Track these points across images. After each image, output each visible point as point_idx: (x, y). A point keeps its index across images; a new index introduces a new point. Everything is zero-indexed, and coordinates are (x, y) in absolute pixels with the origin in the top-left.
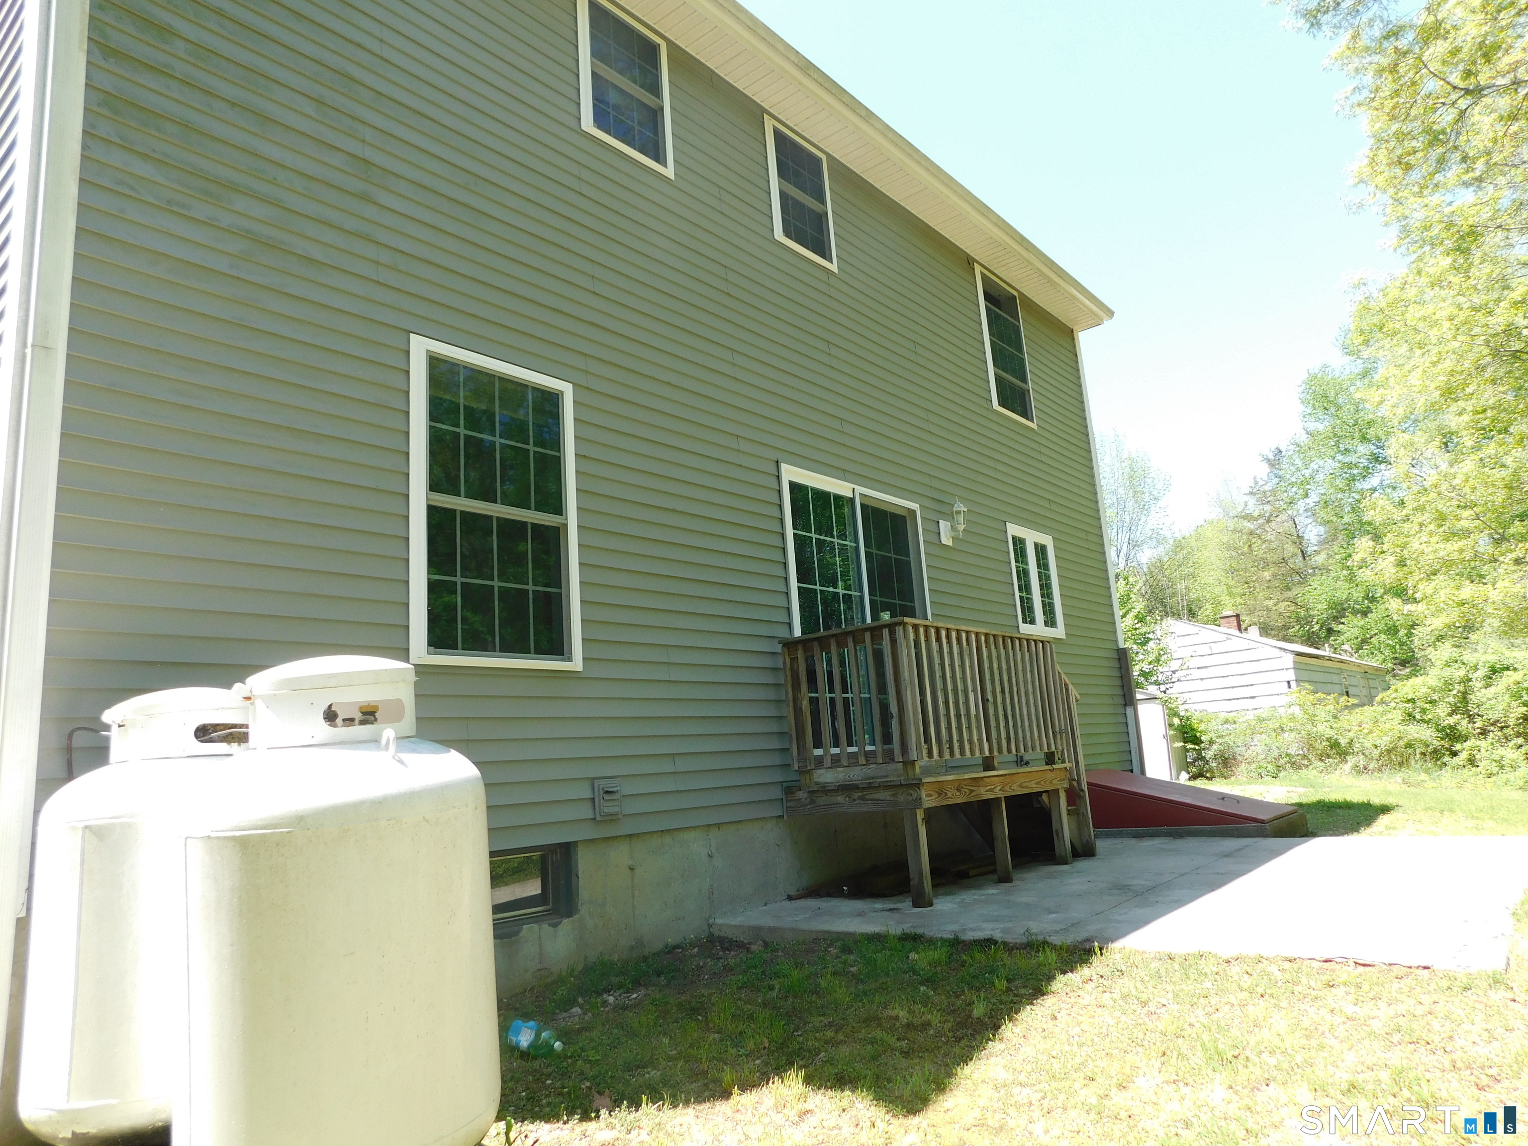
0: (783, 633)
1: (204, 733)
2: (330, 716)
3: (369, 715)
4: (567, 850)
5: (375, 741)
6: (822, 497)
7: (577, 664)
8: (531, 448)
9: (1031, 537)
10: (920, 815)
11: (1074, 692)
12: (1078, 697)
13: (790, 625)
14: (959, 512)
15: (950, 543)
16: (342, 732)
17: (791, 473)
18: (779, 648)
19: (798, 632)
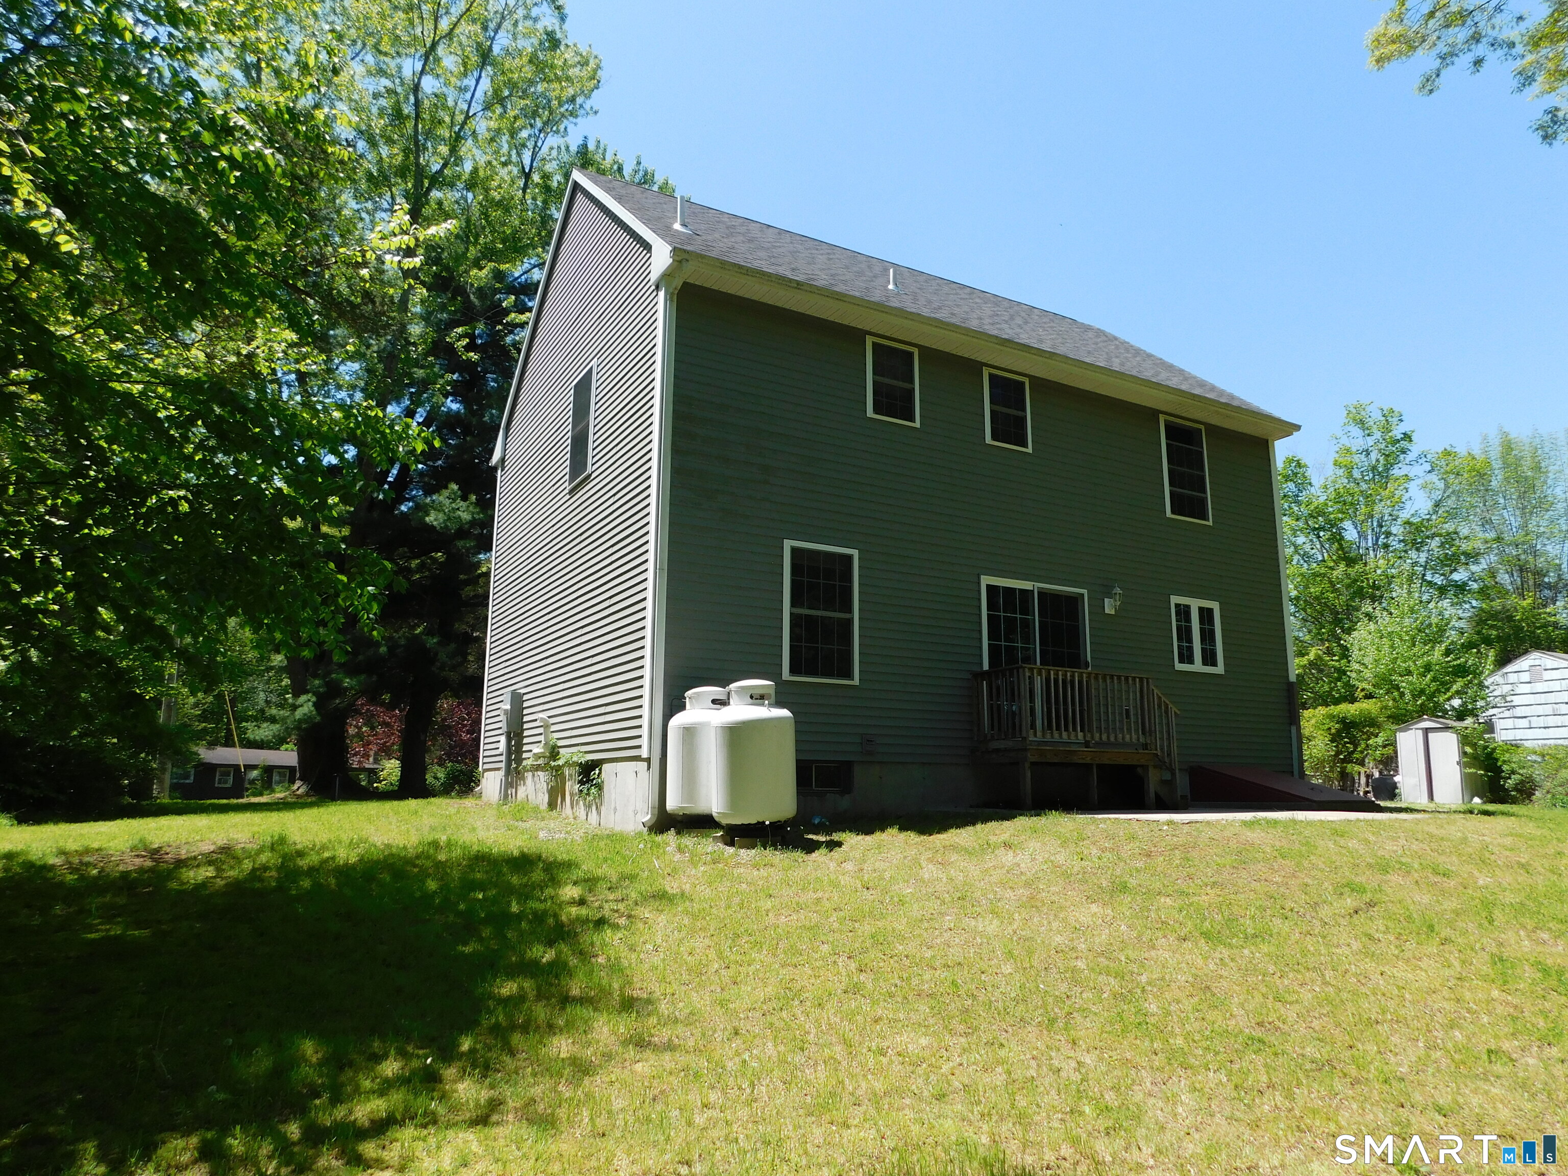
0: (976, 669)
1: (714, 702)
2: (752, 697)
3: (762, 697)
4: (849, 765)
5: (763, 705)
6: (1009, 591)
7: (856, 681)
8: (838, 583)
9: (1195, 604)
10: (1027, 765)
11: (1173, 709)
12: (1178, 712)
13: (981, 664)
14: (1116, 594)
15: (1113, 612)
16: (754, 701)
17: (986, 580)
18: (970, 677)
19: (986, 667)
